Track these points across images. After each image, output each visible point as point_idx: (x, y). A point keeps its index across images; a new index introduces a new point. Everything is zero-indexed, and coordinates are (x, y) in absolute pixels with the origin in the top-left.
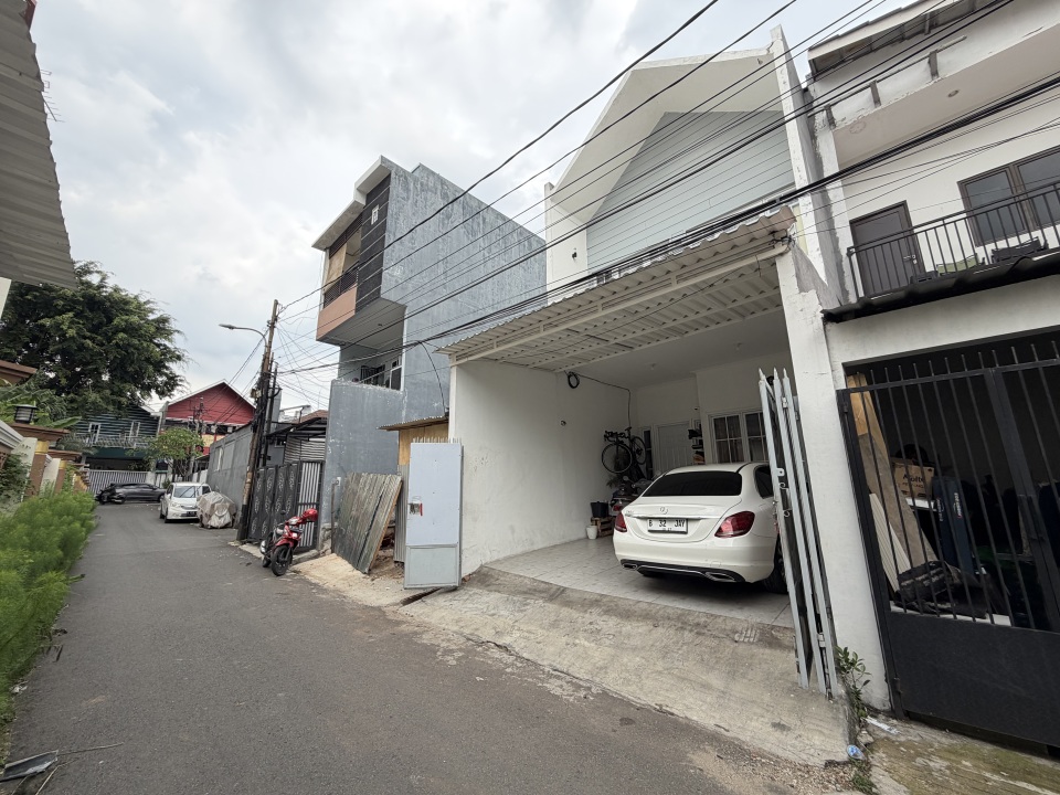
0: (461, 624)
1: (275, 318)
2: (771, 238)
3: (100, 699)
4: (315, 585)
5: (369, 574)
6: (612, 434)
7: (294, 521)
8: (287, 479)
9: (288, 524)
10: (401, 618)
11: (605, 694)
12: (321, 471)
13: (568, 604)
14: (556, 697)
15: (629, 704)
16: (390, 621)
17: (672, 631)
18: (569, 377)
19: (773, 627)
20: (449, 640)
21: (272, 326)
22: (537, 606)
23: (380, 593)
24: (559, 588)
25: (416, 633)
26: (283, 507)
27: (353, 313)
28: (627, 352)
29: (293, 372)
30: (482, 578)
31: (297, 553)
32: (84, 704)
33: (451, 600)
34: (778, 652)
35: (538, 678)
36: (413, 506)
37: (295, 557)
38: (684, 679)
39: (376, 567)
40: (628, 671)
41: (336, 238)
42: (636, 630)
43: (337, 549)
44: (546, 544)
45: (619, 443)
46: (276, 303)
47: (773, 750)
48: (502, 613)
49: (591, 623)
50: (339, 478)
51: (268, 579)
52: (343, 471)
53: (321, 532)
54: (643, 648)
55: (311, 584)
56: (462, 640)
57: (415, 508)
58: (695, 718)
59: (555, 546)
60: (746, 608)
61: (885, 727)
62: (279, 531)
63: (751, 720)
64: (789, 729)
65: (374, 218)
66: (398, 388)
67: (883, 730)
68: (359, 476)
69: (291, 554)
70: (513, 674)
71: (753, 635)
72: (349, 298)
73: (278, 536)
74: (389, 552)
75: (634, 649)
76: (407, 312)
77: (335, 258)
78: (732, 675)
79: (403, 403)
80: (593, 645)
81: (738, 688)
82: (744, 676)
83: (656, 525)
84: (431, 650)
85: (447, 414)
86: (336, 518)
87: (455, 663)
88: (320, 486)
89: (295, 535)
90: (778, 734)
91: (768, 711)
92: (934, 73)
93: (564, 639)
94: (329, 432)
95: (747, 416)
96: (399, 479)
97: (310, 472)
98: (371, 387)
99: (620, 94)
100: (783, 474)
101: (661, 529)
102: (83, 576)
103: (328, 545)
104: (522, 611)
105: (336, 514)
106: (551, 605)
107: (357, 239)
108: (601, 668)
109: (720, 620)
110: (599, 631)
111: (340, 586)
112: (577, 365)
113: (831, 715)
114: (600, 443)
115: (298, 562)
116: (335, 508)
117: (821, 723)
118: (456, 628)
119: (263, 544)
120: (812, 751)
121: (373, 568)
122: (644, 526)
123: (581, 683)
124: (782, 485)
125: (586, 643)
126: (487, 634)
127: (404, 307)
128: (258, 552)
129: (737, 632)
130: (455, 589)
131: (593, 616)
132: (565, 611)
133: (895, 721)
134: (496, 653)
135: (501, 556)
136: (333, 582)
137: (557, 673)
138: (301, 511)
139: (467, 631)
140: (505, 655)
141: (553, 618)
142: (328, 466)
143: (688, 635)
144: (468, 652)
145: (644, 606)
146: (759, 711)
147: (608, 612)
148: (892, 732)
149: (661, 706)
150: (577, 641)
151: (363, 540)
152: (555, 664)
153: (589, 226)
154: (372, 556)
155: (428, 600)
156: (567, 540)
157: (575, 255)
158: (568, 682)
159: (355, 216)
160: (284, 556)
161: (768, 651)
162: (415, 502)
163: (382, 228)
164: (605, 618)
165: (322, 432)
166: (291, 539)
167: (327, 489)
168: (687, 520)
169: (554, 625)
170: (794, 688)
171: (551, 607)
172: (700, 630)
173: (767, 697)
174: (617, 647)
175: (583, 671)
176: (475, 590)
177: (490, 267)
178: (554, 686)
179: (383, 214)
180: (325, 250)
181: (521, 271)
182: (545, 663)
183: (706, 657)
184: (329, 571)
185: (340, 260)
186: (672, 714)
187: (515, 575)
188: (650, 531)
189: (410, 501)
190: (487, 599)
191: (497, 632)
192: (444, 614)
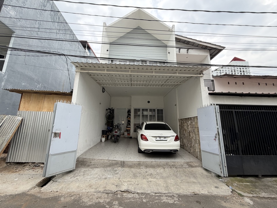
2: (200, 72)
6: (108, 109)
11: (179, 196)
13: (131, 167)
14: (174, 204)
16: (48, 200)
17: (170, 169)
19: (188, 162)
20: (100, 198)
22: (120, 170)
24: (121, 162)
25: (76, 201)
28: (129, 86)
30: (81, 163)
34: (195, 168)
36: (55, 134)
38: (188, 182)
40: (174, 185)
42: (161, 171)
45: (110, 112)
47: (223, 194)
48: (109, 176)
49: (146, 172)
56: (105, 195)
57: (57, 135)
58: (203, 193)
63: (211, 188)
64: (218, 187)
70: (148, 202)
75: (167, 177)
78: (195, 177)
81: (200, 180)
83: (158, 139)
85: (72, 92)
90: (216, 189)
91: (210, 184)
92: (187, 52)
93: (145, 180)
95: (142, 109)
100: (218, 127)
101: (160, 139)
104: (117, 174)
108: (167, 187)
109: (176, 163)
110: (152, 174)
117: (220, 183)
118: (93, 190)
120: (227, 191)
122: (154, 139)
123: (169, 195)
124: (218, 130)
125: (153, 180)
126: (114, 189)
129: (183, 165)
131: (144, 169)
132: (133, 170)
134: (128, 195)
137: (158, 194)
139: (102, 190)
141: (132, 174)
143: (175, 169)
145: (154, 163)
147: (146, 167)
150: (150, 180)
152: (152, 191)
157: (108, 50)
158: (166, 196)
162: (57, 132)
164: (148, 169)
168: (167, 137)
169: (135, 176)
170: (207, 177)
171: (126, 169)
173: (206, 181)
174: (162, 178)
175: (163, 190)
182: (149, 192)
183: (185, 174)
186: (198, 194)
187: (98, 159)
188: (156, 140)
189: (54, 132)
190: (95, 172)
191: (117, 186)
192: (77, 185)
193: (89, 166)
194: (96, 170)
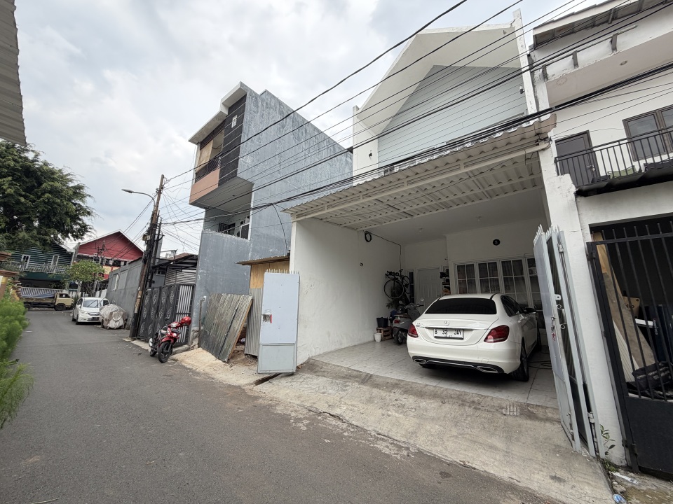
0: (302, 399)
1: (162, 187)
2: (537, 138)
3: (36, 459)
4: (191, 370)
5: (228, 363)
6: (391, 273)
7: (174, 325)
8: (168, 297)
9: (170, 327)
10: (257, 394)
11: (420, 453)
12: (193, 292)
13: (377, 386)
14: (388, 456)
15: (440, 461)
16: (249, 397)
17: (456, 407)
18: (366, 234)
19: (528, 405)
20: (296, 411)
21: (159, 192)
22: (353, 386)
23: (239, 376)
24: (367, 375)
25: (270, 406)
26: (165, 315)
27: (217, 186)
28: (409, 218)
29: (174, 223)
30: (310, 367)
31: (175, 347)
32: (23, 462)
33: (291, 382)
34: (537, 423)
35: (368, 440)
36: (265, 317)
37: (174, 350)
38: (475, 442)
39: (232, 357)
40: (432, 436)
41: (206, 136)
42: (430, 405)
43: (203, 345)
44: (350, 345)
45: (395, 279)
46: (163, 177)
47: (558, 497)
48: (330, 391)
49: (396, 400)
50: (205, 297)
51: (156, 365)
52: (208, 292)
53: (192, 333)
54: (439, 418)
55: (187, 369)
56: (306, 411)
57: (267, 318)
58: (492, 472)
59: (355, 346)
60: (504, 391)
61: (629, 479)
62: (163, 331)
63: (534, 473)
64: (564, 481)
65: (234, 124)
66: (247, 238)
67: (627, 481)
68: (220, 296)
69: (172, 347)
70: (350, 437)
71: (515, 411)
72: (214, 177)
73: (162, 335)
74: (241, 347)
75: (433, 419)
76: (254, 187)
77: (204, 149)
78: (509, 439)
79: (251, 248)
80: (401, 416)
81: (516, 449)
82: (517, 439)
83: (440, 333)
84: (285, 419)
85: (289, 254)
86: (203, 324)
87: (305, 428)
88: (191, 301)
89: (175, 335)
90: (557, 484)
91: (544, 467)
92: (614, 49)
93: (380, 411)
94: (199, 265)
95: (479, 264)
96: (250, 298)
97: (185, 292)
98: (228, 236)
99: (407, 49)
100: (560, 299)
101: (444, 336)
102: (17, 360)
103: (196, 342)
104: (344, 391)
105: (202, 322)
106: (365, 387)
107: (220, 138)
108: (412, 433)
109: (489, 399)
110: (403, 406)
111: (208, 370)
112: (373, 226)
113: (591, 470)
114: (383, 280)
115: (175, 353)
116: (202, 317)
117: (586, 477)
118: (298, 402)
119: (151, 340)
120: (587, 499)
121: (231, 359)
122: (431, 334)
123: (400, 444)
124: (559, 307)
125: (397, 414)
126: (322, 407)
127: (253, 184)
128: (147, 346)
129: (503, 408)
130: (292, 374)
131: (396, 395)
132: (375, 391)
133: (632, 474)
134: (334, 422)
135: (321, 352)
136: (203, 367)
137: (381, 437)
138: (179, 318)
139: (307, 404)
140: (339, 423)
141: (368, 396)
142: (197, 288)
143: (469, 410)
144: (313, 420)
145: (432, 388)
146: (536, 466)
147: (406, 392)
148: (635, 482)
149: (463, 462)
150: (390, 413)
151: (223, 339)
152: (377, 430)
153: (380, 137)
154: (230, 350)
155: (274, 381)
156: (362, 342)
157: (371, 155)
158: (391, 444)
159: (220, 122)
160: (167, 349)
161: (529, 422)
162: (267, 314)
163: (239, 130)
164: (405, 396)
165: (195, 265)
166: (172, 338)
167: (196, 304)
168: (463, 330)
169: (370, 400)
170: (557, 449)
171: (365, 388)
172: (475, 405)
173: (539, 456)
174: (420, 417)
175: (399, 435)
176: (307, 375)
177: (309, 162)
178: (381, 446)
179: (240, 121)
180: (197, 144)
181: (328, 167)
182: (370, 429)
183: (486, 426)
184: (198, 359)
185: (208, 152)
186: (475, 469)
187: (334, 365)
188: (436, 337)
189: (263, 313)
190: (317, 382)
191: (330, 406)
192: (287, 392)
193: (316, 372)
194: (322, 380)
